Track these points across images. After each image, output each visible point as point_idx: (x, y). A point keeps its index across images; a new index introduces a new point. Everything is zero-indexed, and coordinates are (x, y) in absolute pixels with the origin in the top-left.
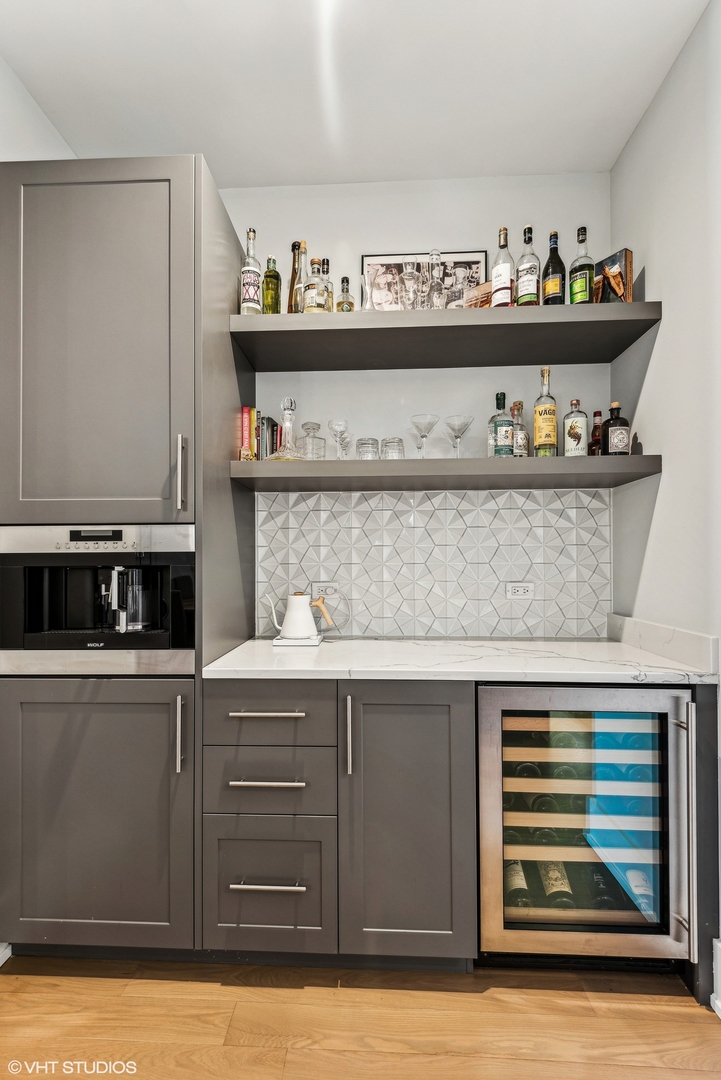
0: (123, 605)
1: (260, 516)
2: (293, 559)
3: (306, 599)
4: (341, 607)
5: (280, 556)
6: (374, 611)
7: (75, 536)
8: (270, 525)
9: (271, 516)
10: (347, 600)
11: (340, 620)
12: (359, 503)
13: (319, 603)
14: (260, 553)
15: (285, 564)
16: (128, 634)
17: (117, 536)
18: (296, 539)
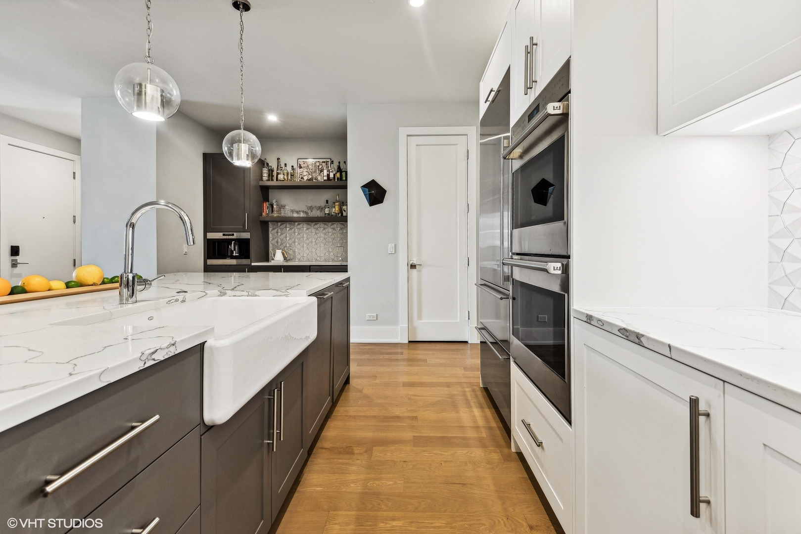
0: (235, 249)
1: (270, 229)
2: (279, 240)
3: (281, 251)
4: (293, 254)
5: (276, 240)
6: (302, 254)
7: (224, 235)
8: (273, 232)
9: (273, 229)
10: (294, 252)
11: (292, 257)
12: (297, 225)
13: (284, 252)
14: (270, 239)
15: (277, 242)
16: (236, 256)
17: (233, 235)
18: (280, 236)
